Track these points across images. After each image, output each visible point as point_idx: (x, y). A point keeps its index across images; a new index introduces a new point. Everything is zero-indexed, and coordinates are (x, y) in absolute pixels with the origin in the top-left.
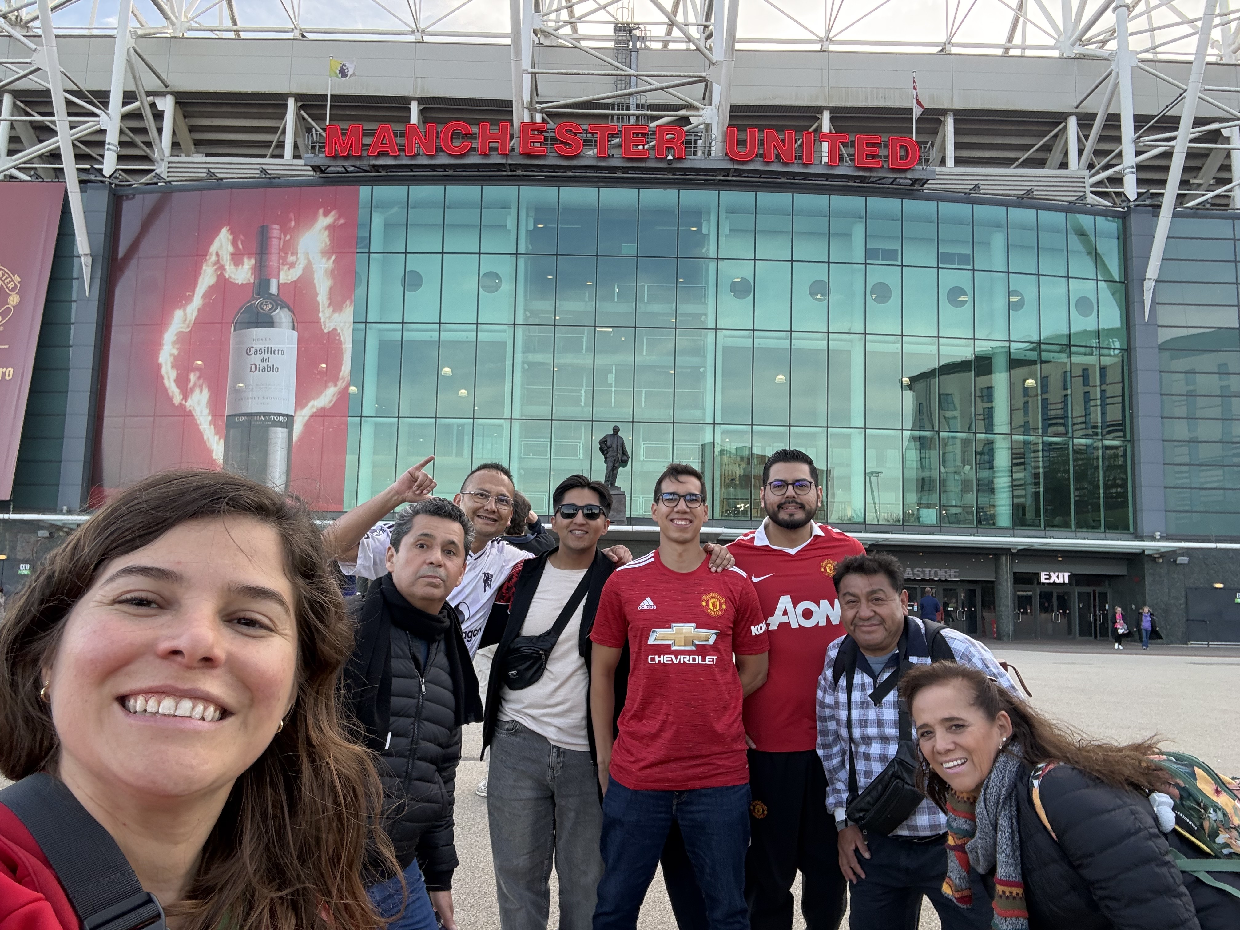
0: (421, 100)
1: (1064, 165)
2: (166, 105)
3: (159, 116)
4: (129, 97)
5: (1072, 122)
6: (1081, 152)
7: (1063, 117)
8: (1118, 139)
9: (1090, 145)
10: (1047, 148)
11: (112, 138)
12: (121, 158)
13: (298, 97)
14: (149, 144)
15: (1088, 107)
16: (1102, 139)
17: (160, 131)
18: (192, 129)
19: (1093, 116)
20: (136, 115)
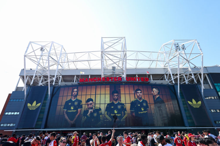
0: (90, 75)
1: (165, 80)
2: (61, 77)
3: (60, 78)
4: (57, 76)
5: (165, 75)
6: (167, 78)
7: (164, 74)
8: (171, 77)
9: (168, 77)
10: (163, 78)
11: (54, 81)
12: (55, 83)
13: (76, 75)
14: (58, 81)
15: (167, 73)
16: (169, 77)
17: (60, 79)
18: (63, 79)
19: (167, 74)
20: (57, 78)
